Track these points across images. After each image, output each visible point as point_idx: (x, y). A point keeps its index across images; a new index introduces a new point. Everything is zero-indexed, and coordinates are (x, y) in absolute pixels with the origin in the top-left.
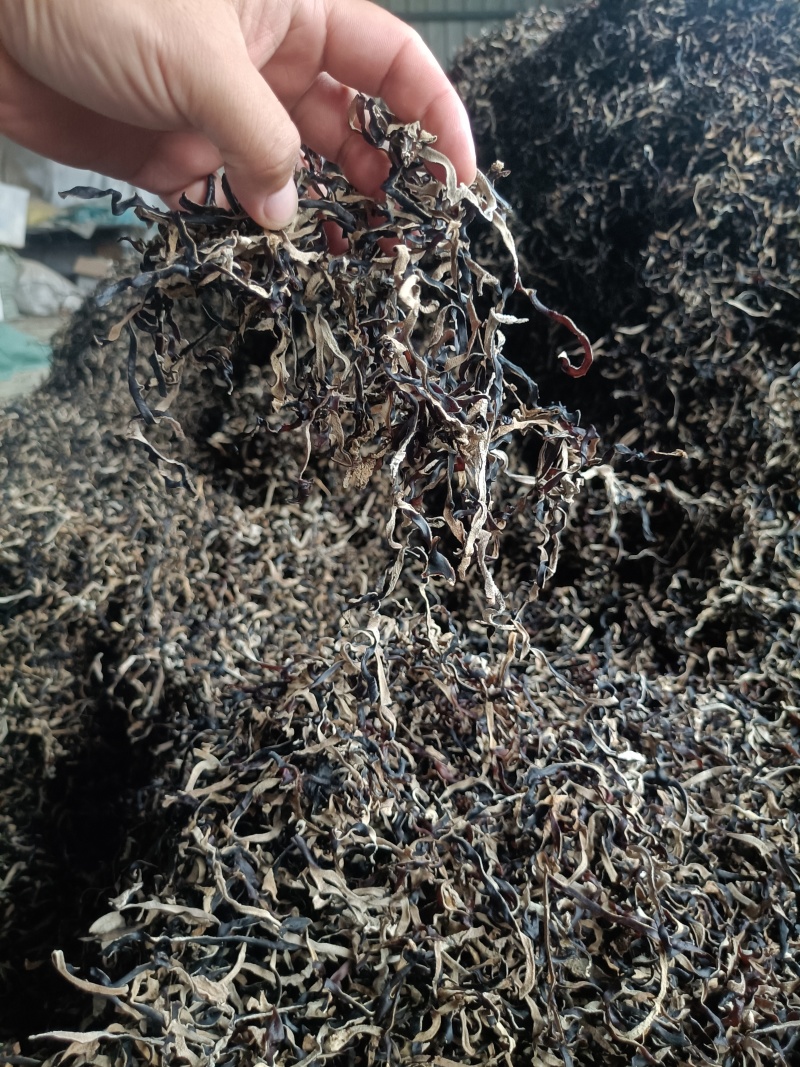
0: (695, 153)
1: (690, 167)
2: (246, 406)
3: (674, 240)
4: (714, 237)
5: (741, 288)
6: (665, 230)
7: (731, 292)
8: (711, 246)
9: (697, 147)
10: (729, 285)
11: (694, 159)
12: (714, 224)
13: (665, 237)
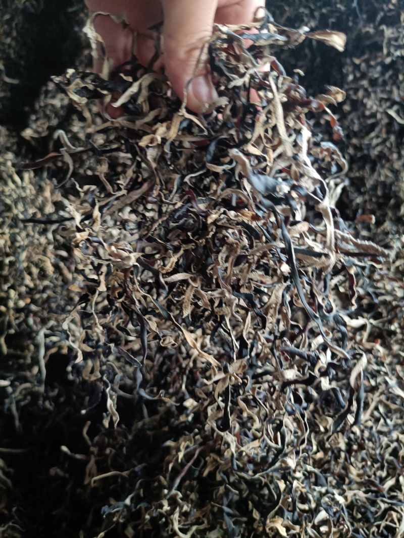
0: (383, 10)
1: (379, 18)
2: (48, 112)
3: (363, 66)
4: (385, 68)
5: (394, 103)
6: (358, 57)
7: (388, 104)
8: (383, 73)
9: (385, 6)
10: (387, 100)
11: (382, 14)
12: (388, 60)
13: (357, 61)
